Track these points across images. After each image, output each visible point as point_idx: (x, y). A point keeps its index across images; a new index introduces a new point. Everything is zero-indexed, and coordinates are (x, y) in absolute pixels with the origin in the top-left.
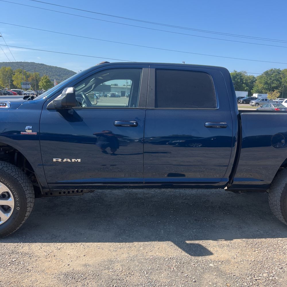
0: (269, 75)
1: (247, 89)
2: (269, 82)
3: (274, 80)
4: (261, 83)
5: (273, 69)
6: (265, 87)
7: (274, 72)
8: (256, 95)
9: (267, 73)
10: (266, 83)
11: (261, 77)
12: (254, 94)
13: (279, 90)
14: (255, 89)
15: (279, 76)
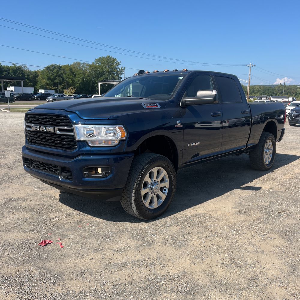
0: (51, 70)
1: (30, 84)
2: (52, 77)
3: (56, 76)
4: (44, 79)
5: (54, 65)
6: (48, 82)
7: (55, 68)
8: (42, 91)
9: (48, 68)
10: (49, 79)
11: (43, 72)
12: (40, 90)
13: (62, 85)
14: (39, 84)
15: (60, 72)
